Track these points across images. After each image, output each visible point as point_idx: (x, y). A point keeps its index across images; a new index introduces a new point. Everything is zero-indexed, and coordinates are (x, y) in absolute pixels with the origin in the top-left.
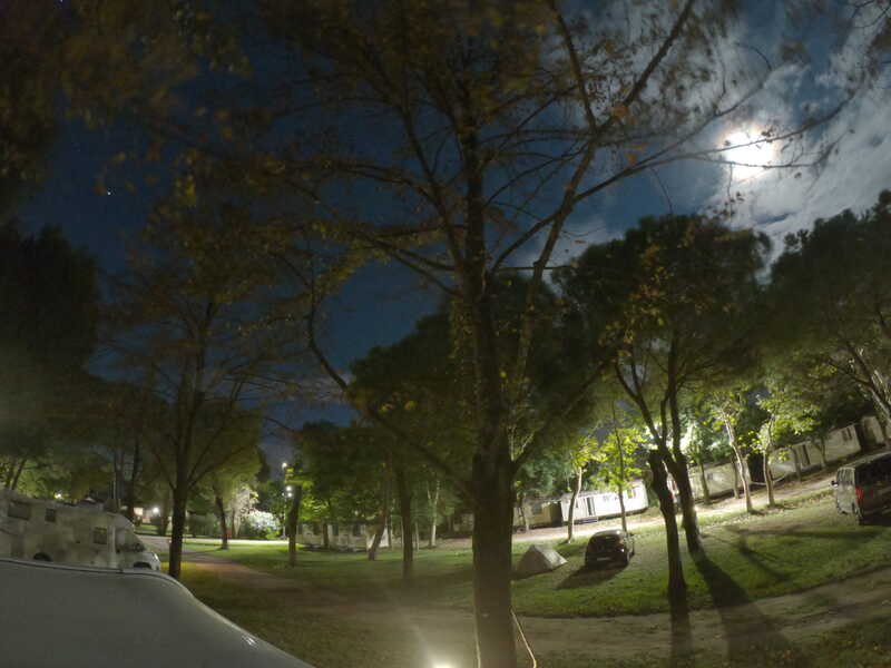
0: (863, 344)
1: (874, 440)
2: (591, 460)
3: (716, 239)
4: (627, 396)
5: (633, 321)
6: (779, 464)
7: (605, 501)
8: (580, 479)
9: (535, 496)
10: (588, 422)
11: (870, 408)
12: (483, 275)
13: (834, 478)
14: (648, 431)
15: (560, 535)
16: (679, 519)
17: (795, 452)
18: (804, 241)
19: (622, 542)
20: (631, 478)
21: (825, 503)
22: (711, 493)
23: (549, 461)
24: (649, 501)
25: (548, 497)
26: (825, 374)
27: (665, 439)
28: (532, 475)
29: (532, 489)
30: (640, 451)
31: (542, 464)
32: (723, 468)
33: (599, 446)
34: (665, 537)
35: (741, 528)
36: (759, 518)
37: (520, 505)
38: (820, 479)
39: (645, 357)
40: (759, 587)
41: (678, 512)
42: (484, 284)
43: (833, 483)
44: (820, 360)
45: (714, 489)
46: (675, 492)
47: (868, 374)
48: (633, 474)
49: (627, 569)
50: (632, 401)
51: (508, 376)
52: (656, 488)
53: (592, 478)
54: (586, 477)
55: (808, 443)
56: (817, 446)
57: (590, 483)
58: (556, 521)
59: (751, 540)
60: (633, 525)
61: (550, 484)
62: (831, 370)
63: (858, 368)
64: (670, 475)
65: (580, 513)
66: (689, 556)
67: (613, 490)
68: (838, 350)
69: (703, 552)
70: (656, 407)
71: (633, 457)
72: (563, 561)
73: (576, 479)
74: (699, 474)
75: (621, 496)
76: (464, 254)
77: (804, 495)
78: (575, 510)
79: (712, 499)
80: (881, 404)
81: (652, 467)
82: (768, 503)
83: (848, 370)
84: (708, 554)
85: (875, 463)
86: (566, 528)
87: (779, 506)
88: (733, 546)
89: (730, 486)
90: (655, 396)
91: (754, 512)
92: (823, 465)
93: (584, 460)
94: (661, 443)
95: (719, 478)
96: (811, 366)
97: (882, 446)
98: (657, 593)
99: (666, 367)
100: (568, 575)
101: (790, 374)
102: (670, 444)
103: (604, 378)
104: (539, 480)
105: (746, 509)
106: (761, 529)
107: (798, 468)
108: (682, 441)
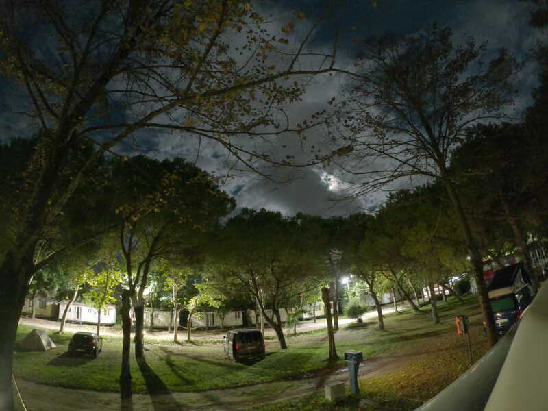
0: (259, 274)
1: (251, 322)
2: (86, 283)
3: (209, 190)
4: (121, 251)
5: (142, 209)
6: (197, 320)
7: (88, 313)
8: (76, 293)
9: (44, 295)
10: (93, 258)
11: (253, 306)
12: (71, 132)
13: (226, 335)
14: (127, 277)
15: (54, 327)
16: (133, 336)
17: (207, 316)
18: (251, 215)
19: (94, 341)
20: (108, 303)
21: (218, 347)
22: (155, 325)
23: (59, 274)
24: (117, 321)
25: (52, 298)
26: (235, 281)
27: (135, 285)
28: (45, 280)
29: (43, 290)
30: (118, 288)
31: (54, 274)
32: (165, 313)
33: (95, 276)
34: (122, 345)
35: (169, 349)
36: (180, 347)
37: (32, 298)
38: (218, 334)
39: (141, 233)
40: (176, 385)
41: (133, 332)
42: (69, 139)
43: (224, 337)
44: (234, 274)
45: (157, 323)
46: (133, 319)
47: (257, 290)
48: (110, 300)
49: (95, 360)
50: (123, 256)
51: (53, 205)
52: (122, 314)
53: (84, 295)
54: (80, 293)
55: (215, 314)
56: (220, 316)
57: (82, 297)
58: (54, 317)
59: (173, 358)
60: (103, 333)
61: (56, 289)
62: (239, 281)
63: (253, 285)
64: (133, 308)
65: (71, 315)
66: (135, 359)
67: (94, 306)
68: (245, 273)
69: (144, 358)
70: (136, 265)
71: (113, 290)
72: (54, 345)
73: (74, 292)
74: (151, 313)
75: (99, 312)
76: (69, 112)
77: (208, 340)
78: (68, 313)
79: (154, 329)
80: (259, 306)
81: (124, 299)
82: (186, 339)
83: (247, 283)
84: (147, 360)
85: (249, 333)
86: (60, 323)
87: (192, 342)
88: (161, 359)
89: (167, 324)
90: (138, 258)
91: (178, 343)
92: (221, 327)
93: (83, 282)
94: (133, 288)
95: (162, 318)
96: (229, 276)
97: (254, 326)
98: (113, 379)
99: (150, 244)
100: (56, 356)
101: (216, 275)
102: (137, 289)
103: (111, 234)
104: (48, 285)
105: (173, 339)
106: (180, 353)
107: (207, 325)
108: (145, 290)
